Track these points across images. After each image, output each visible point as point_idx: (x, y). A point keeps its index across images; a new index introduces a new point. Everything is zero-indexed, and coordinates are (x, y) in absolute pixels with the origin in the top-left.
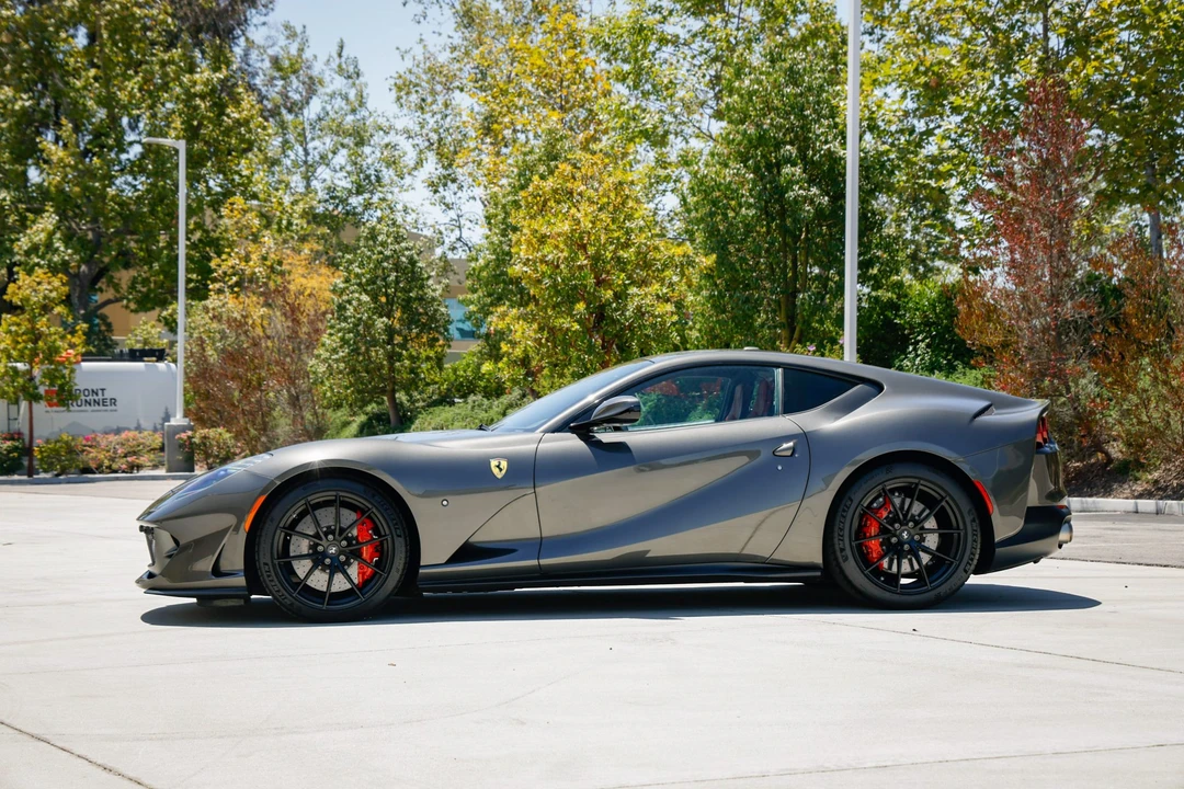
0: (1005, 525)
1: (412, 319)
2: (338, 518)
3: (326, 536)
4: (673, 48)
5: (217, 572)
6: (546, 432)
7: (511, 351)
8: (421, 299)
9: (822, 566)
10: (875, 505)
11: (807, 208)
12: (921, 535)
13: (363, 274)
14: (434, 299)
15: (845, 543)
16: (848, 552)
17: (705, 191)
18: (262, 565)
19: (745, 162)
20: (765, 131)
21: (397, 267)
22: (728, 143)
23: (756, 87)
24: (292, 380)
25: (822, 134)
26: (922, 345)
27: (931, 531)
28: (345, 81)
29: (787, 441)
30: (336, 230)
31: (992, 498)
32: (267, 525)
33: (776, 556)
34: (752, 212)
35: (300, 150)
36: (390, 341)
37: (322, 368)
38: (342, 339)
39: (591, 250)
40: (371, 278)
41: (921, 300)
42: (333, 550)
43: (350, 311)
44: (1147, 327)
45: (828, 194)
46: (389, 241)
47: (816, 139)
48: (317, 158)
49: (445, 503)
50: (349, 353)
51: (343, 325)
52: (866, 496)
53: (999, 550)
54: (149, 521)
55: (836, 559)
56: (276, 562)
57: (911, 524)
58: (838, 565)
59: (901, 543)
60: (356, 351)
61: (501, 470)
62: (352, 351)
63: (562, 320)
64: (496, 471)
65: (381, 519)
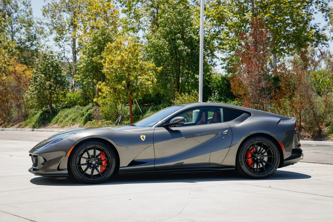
0: (287, 154)
1: (57, 82)
2: (95, 152)
3: (92, 158)
4: (141, 3)
5: (58, 169)
6: (156, 127)
7: (102, 95)
8: (60, 76)
9: (235, 166)
10: (250, 148)
11: (184, 53)
12: (263, 157)
13: (42, 68)
14: (64, 76)
15: (242, 160)
16: (243, 162)
17: (154, 47)
18: (73, 167)
19: (165, 38)
20: (172, 30)
21: (52, 66)
22: (161, 33)
23: (169, 16)
24: (18, 100)
25: (189, 31)
26: (217, 93)
27: (265, 156)
28: (25, 7)
29: (226, 130)
30: (21, 52)
31: (283, 146)
32: (74, 155)
33: (222, 164)
34: (168, 53)
35: (10, 28)
36: (50, 88)
37: (29, 97)
38: (36, 88)
39: (126, 65)
40: (44, 69)
41: (216, 80)
42: (94, 163)
43: (38, 79)
44: (288, 90)
45: (190, 49)
46: (50, 58)
47: (187, 33)
48: (15, 30)
49: (127, 148)
50: (38, 92)
51: (36, 83)
52: (247, 146)
53: (285, 162)
54: (36, 154)
55: (239, 164)
56: (77, 166)
57: (260, 154)
58: (240, 166)
59: (257, 159)
60: (39, 92)
61: (144, 138)
62: (39, 91)
63: (119, 86)
64: (142, 139)
65: (108, 153)
